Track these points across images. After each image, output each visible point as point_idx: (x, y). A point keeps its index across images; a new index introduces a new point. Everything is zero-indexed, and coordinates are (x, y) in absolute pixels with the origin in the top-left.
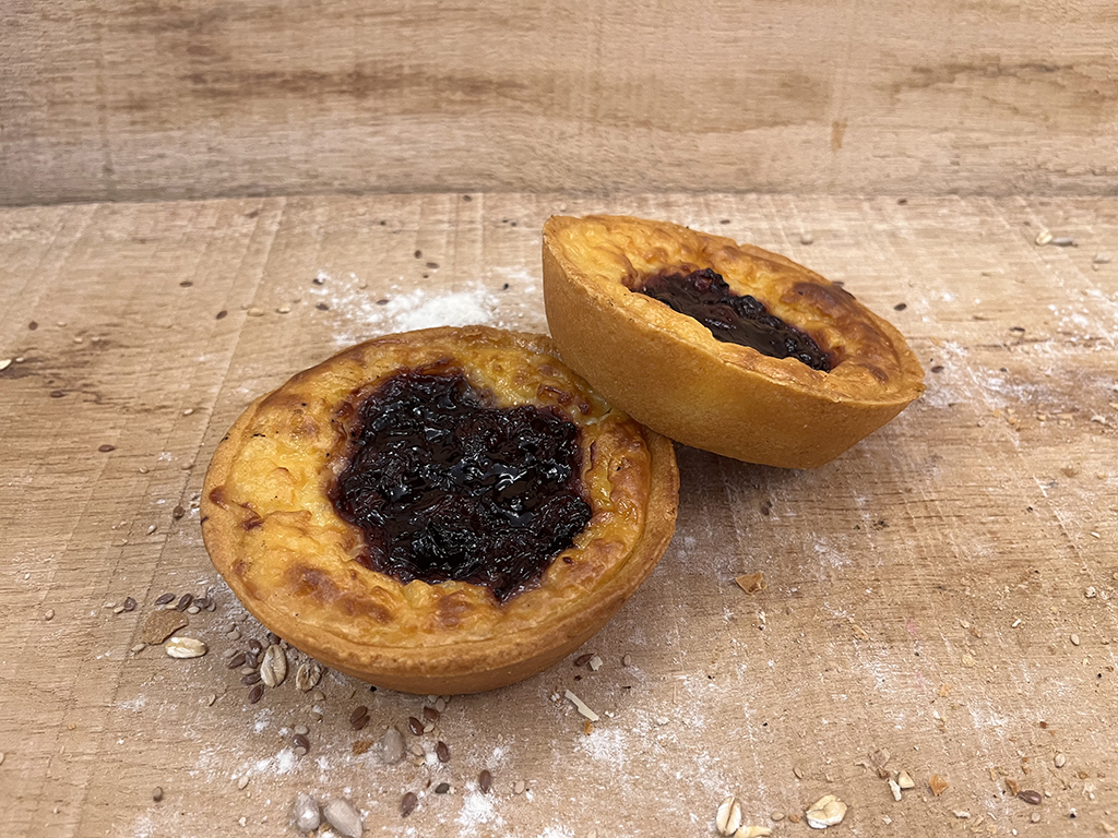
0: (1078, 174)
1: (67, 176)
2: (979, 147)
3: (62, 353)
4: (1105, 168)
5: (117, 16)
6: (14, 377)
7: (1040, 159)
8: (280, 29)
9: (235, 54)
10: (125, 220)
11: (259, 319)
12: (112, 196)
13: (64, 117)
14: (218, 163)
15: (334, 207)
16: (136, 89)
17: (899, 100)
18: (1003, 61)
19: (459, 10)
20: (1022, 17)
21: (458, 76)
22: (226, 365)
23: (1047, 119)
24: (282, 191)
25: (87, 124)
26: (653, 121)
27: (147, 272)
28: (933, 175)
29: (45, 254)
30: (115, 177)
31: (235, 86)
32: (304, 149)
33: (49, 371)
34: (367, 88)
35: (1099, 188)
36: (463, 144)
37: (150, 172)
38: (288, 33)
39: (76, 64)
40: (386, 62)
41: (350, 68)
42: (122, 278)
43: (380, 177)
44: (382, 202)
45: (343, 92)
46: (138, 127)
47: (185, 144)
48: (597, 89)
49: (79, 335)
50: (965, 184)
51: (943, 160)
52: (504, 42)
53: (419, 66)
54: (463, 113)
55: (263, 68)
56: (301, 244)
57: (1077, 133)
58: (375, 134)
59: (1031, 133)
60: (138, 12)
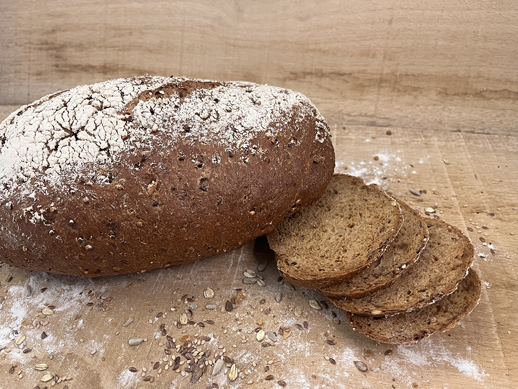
0: (355, 116)
1: (17, 96)
5: (36, 45)
7: (340, 109)
8: (82, 51)
9: (68, 59)
13: (18, 77)
16: (39, 69)
17: (286, 85)
18: (324, 71)
19: (136, 46)
20: (330, 55)
23: (342, 94)
25: (24, 79)
34: (107, 71)
35: (364, 122)
38: (85, 52)
39: (23, 60)
40: (113, 63)
46: (39, 81)
52: (151, 58)
53: (124, 65)
55: (77, 63)
57: (355, 99)
59: (336, 99)
60: (42, 44)
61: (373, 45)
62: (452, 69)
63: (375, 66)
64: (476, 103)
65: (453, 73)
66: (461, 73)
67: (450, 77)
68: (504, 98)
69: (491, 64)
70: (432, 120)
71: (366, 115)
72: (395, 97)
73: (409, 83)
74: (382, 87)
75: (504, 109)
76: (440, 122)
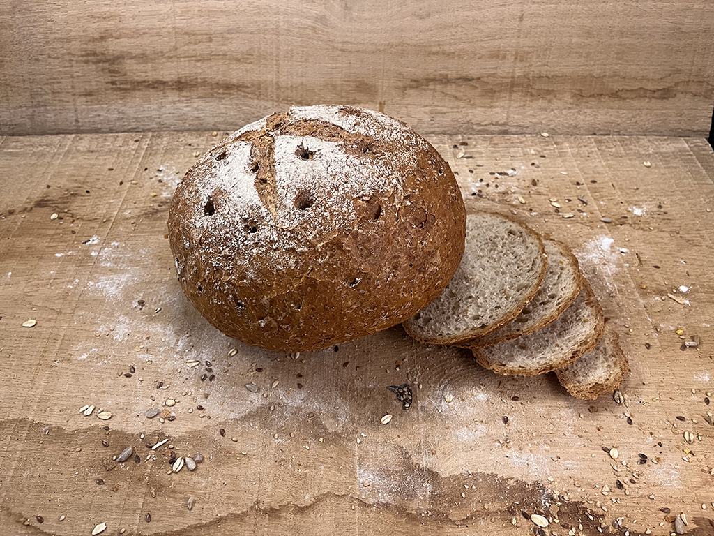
0: (486, 125)
1: (60, 123)
2: (442, 113)
3: (60, 198)
4: (497, 122)
5: (79, 56)
6: (41, 207)
7: (468, 119)
8: (146, 63)
9: (128, 73)
10: (86, 142)
11: (135, 186)
12: (78, 131)
13: (58, 98)
14: (122, 118)
15: (171, 137)
16: (87, 87)
17: (406, 94)
18: (449, 76)
19: (219, 55)
20: (456, 58)
21: (221, 82)
22: (120, 204)
23: (470, 101)
24: (149, 130)
25: (68, 102)
26: (304, 102)
27: (93, 165)
28: (423, 125)
29: (53, 157)
30: (80, 124)
31: (129, 86)
32: (158, 113)
33: (54, 205)
34: (183, 87)
35: (496, 131)
36: (224, 111)
37: (94, 122)
38: (150, 64)
39: (63, 76)
40: (190, 77)
41: (176, 80)
42: (84, 168)
43: (190, 125)
44: (191, 135)
45: (173, 89)
46: (89, 103)
47: (108, 110)
48: (278, 88)
49: (65, 191)
50: (436, 129)
51: (427, 118)
52: (239, 69)
53: (204, 78)
54: (224, 98)
55: (140, 79)
56: (155, 154)
57: (485, 107)
58: (187, 106)
59: (464, 108)
60: (88, 55)
61: (502, 45)
62: (588, 68)
63: (506, 68)
64: (611, 104)
65: (588, 73)
66: (597, 72)
67: (585, 77)
68: (640, 97)
69: (627, 61)
70: (567, 125)
71: (497, 124)
72: (528, 102)
73: (543, 86)
74: (513, 91)
75: (639, 109)
76: (576, 127)
